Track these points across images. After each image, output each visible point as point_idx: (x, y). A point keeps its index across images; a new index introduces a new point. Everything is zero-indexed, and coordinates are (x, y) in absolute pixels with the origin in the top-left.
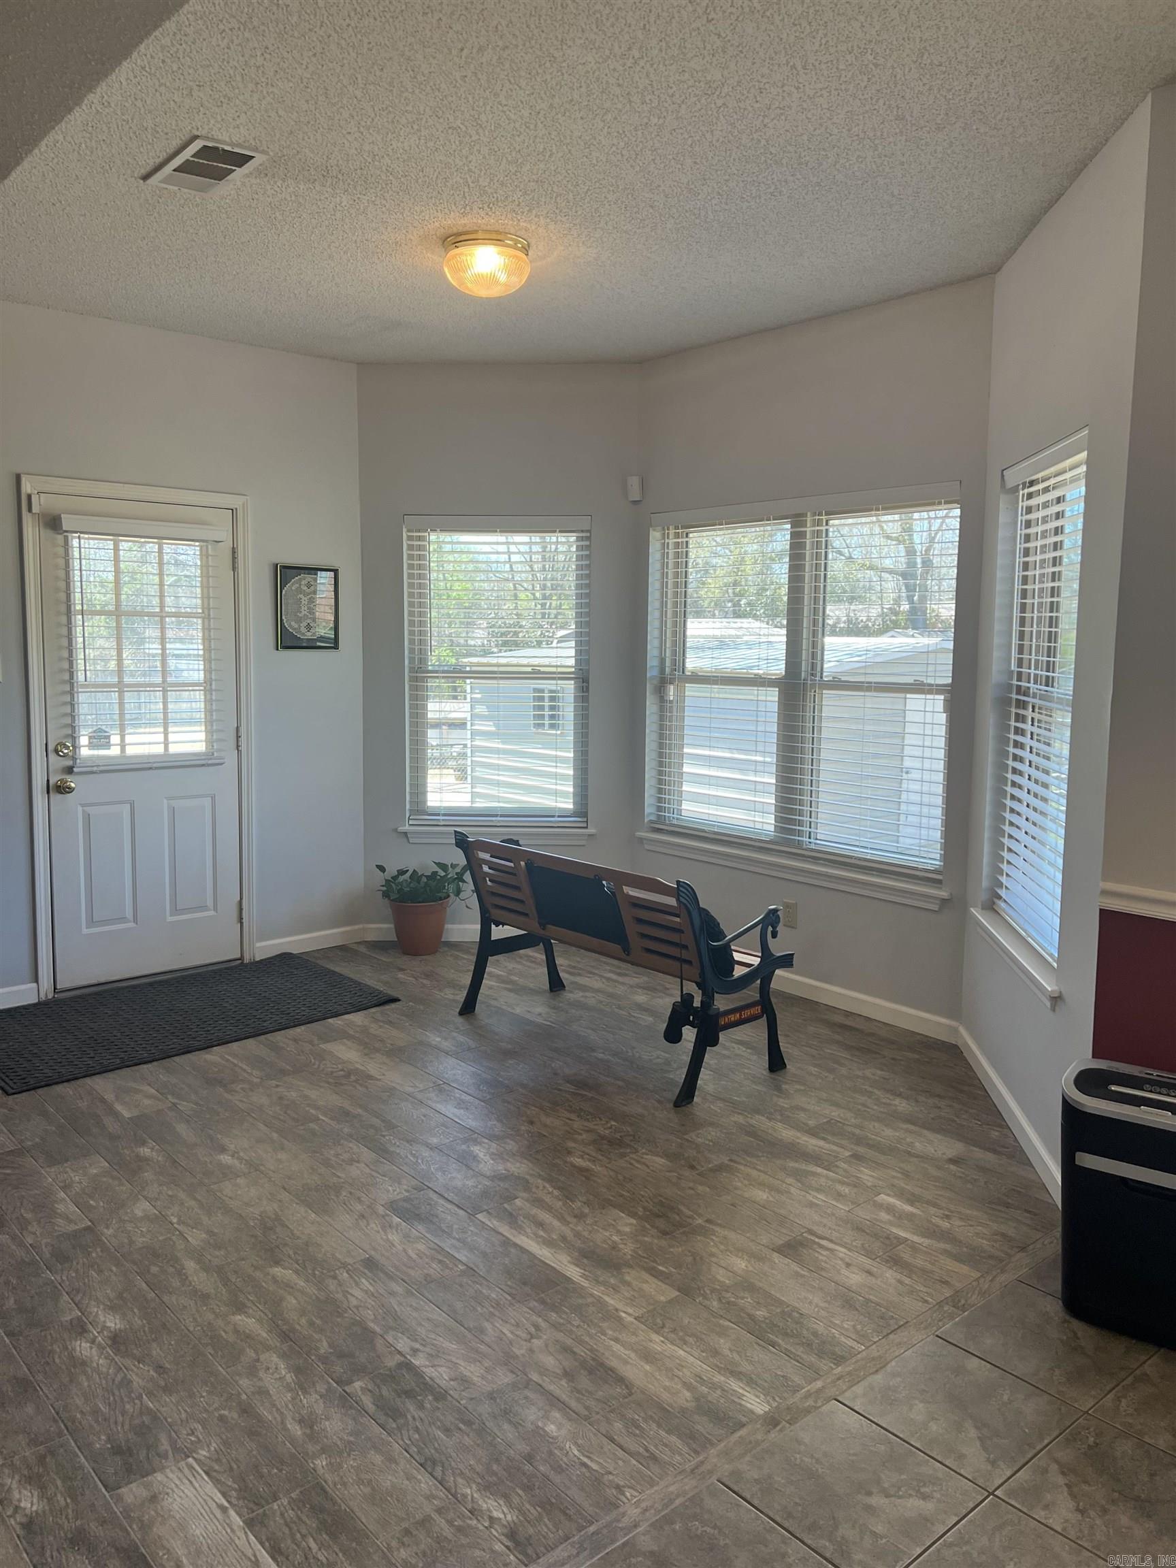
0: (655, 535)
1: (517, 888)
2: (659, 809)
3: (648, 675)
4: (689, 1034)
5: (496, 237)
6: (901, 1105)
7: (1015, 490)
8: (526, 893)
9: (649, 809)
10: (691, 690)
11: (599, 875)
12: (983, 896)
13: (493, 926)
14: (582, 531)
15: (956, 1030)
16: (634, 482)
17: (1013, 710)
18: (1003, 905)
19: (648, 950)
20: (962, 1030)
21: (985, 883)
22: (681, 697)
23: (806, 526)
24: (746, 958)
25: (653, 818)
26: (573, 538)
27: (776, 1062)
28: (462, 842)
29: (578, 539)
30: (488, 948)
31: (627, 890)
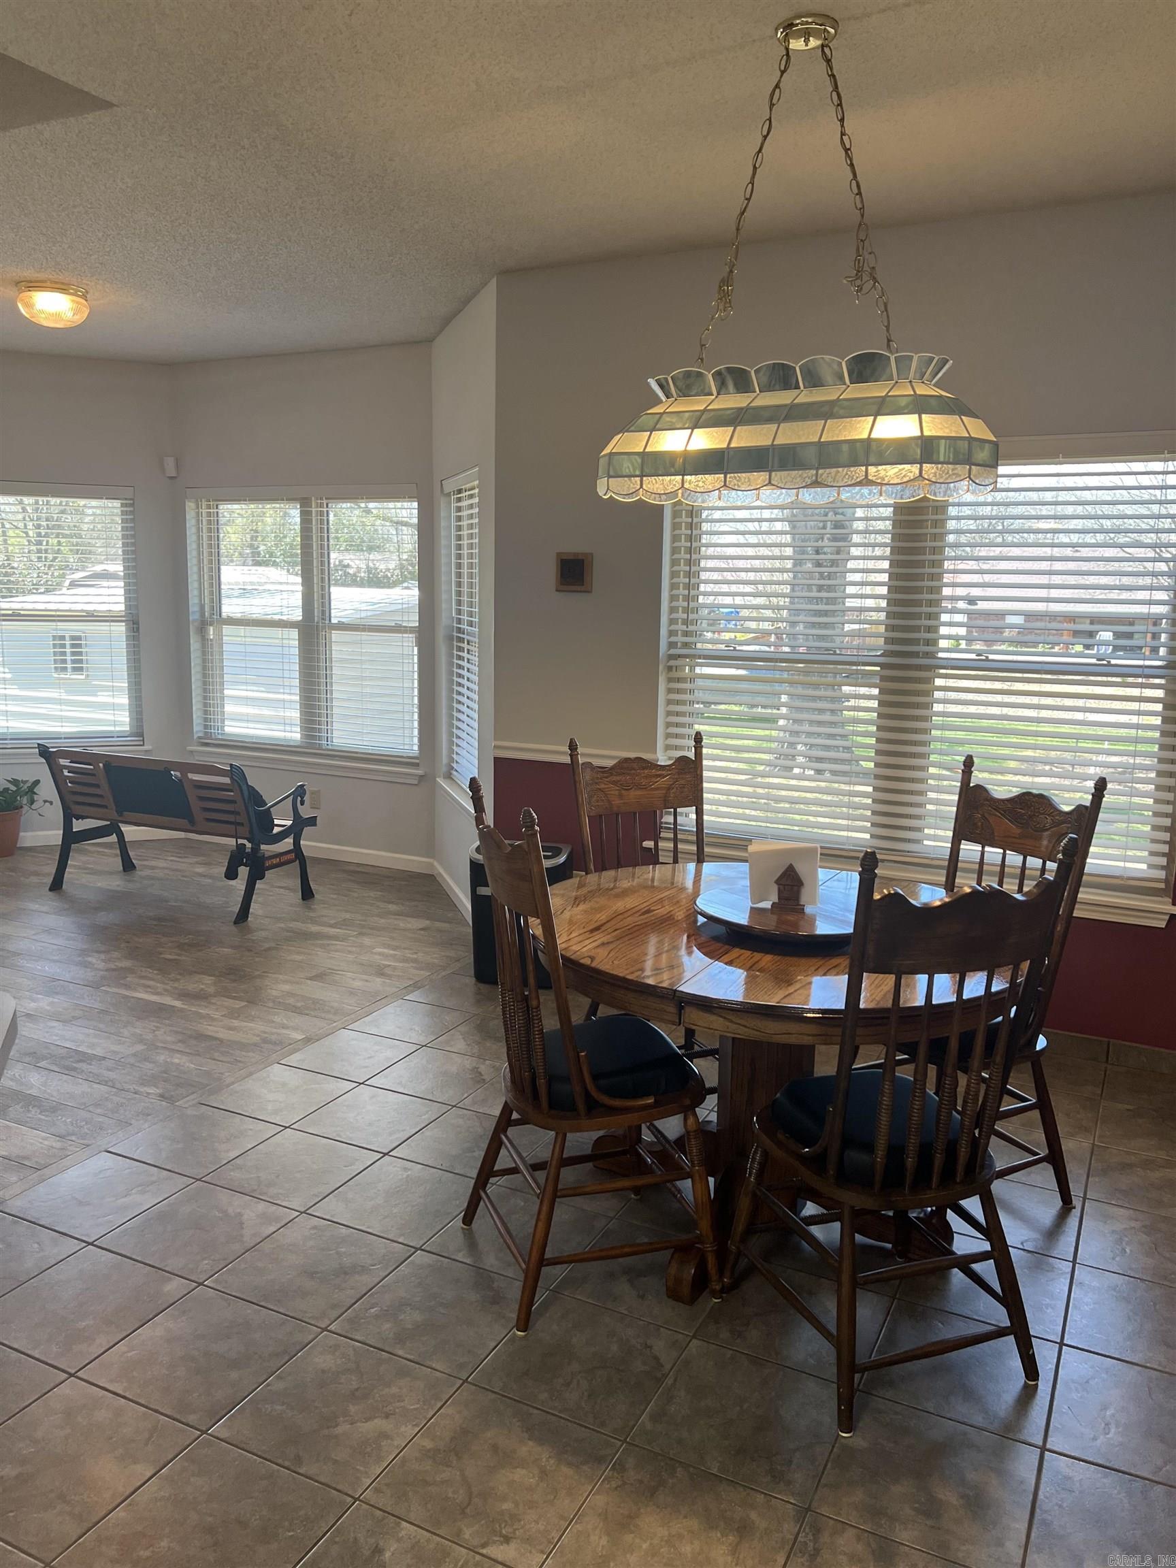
0: (190, 506)
1: (97, 786)
2: (206, 727)
3: (191, 618)
4: (243, 871)
5: (62, 288)
6: (392, 907)
7: (449, 495)
8: (105, 789)
9: (198, 728)
10: (227, 629)
11: (168, 766)
12: (444, 769)
13: (74, 820)
14: (126, 499)
15: (432, 865)
16: (170, 463)
17: (455, 643)
18: (454, 773)
19: (208, 820)
20: (436, 864)
21: (445, 760)
22: (220, 635)
23: (311, 507)
24: (282, 822)
25: (201, 735)
26: (117, 504)
27: (307, 894)
28: (44, 752)
29: (122, 505)
30: (71, 839)
31: (190, 776)
